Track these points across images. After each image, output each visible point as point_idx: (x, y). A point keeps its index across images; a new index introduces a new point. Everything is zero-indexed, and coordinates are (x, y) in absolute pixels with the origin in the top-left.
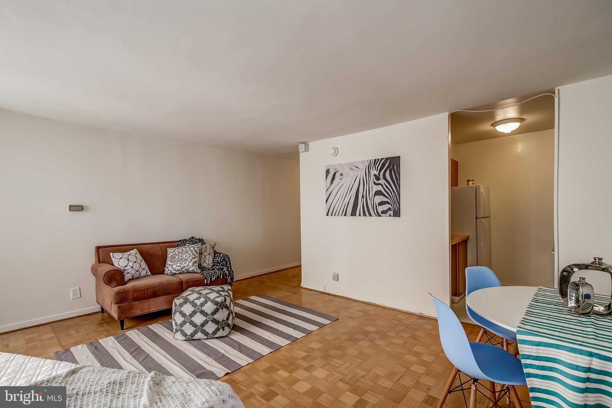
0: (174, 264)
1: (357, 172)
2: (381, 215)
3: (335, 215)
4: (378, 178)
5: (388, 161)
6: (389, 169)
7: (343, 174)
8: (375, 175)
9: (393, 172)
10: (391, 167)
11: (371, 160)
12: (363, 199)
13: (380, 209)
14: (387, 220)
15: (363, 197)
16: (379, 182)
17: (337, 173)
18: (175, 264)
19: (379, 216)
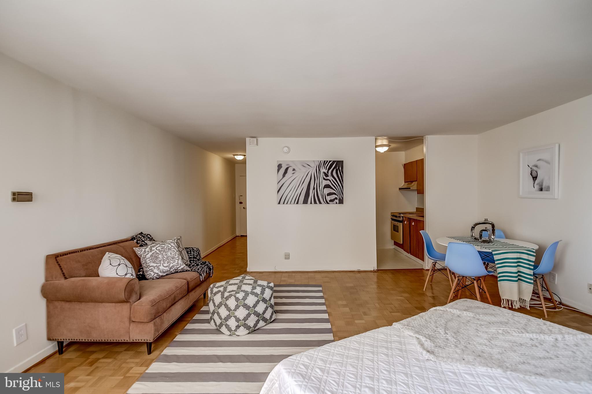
0: (159, 264)
1: (309, 169)
2: (329, 203)
3: (287, 204)
4: (327, 175)
5: (335, 163)
6: (335, 169)
7: (296, 169)
8: (324, 173)
9: (338, 172)
10: (337, 168)
11: (321, 161)
12: (314, 190)
13: (329, 198)
14: (334, 207)
15: (314, 188)
16: (328, 178)
17: (289, 168)
18: (161, 265)
19: (328, 203)
